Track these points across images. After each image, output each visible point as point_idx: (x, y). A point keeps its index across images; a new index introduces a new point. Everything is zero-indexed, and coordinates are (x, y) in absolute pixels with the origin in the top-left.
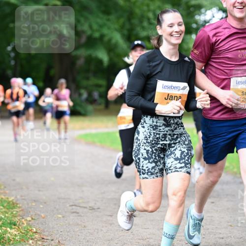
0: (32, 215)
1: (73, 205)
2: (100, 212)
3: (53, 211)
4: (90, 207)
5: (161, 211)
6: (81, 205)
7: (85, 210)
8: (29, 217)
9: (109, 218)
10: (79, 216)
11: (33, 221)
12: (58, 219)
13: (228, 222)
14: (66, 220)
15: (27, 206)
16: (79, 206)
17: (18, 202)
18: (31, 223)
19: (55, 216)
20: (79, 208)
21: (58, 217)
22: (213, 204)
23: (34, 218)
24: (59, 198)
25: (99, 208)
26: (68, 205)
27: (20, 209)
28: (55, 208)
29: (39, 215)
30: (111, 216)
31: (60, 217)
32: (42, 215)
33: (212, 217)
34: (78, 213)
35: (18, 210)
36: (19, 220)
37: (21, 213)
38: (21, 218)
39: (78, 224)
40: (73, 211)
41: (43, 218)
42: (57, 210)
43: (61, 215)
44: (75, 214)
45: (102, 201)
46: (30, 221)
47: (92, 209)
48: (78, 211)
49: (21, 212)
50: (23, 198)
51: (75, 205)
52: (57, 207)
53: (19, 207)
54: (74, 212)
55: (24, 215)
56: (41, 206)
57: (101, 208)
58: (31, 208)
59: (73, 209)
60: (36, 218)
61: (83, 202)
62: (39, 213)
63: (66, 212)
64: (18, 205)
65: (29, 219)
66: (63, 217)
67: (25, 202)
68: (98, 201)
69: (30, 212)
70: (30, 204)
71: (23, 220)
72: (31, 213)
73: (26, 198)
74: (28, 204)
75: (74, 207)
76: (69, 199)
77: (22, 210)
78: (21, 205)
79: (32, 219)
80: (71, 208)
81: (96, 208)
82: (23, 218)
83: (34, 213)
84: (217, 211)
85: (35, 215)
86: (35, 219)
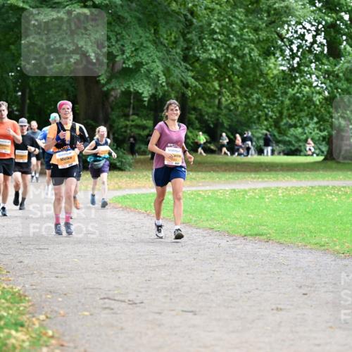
0: (46, 312)
1: (105, 298)
2: (145, 308)
3: (77, 306)
4: (129, 301)
5: (231, 307)
6: (116, 298)
7: (123, 305)
8: (42, 314)
9: (157, 316)
10: (113, 313)
11: (48, 320)
12: (83, 318)
13: (327, 322)
14: (96, 319)
15: (39, 299)
16: (115, 300)
17: (26, 294)
18: (44, 323)
19: (80, 313)
20: (113, 302)
21: (84, 315)
22: (306, 296)
23: (49, 316)
24: (85, 289)
25: (142, 303)
26: (98, 298)
27: (30, 304)
28: (80, 302)
29: (56, 312)
30: (160, 313)
31: (86, 316)
32: (62, 312)
33: (304, 314)
34: (112, 309)
35: (26, 304)
36: (28, 319)
37: (30, 309)
38: (31, 315)
39: (112, 326)
40: (105, 306)
41: (63, 316)
42: (83, 304)
43: (87, 311)
44: (107, 311)
45: (147, 291)
46: (43, 321)
47: (133, 303)
48: (112, 307)
49: (31, 307)
50: (34, 287)
51: (109, 298)
52: (83, 301)
53: (29, 301)
54: (106, 308)
55: (36, 312)
56: (60, 299)
57: (144, 301)
58: (45, 301)
59: (105, 303)
60: (52, 317)
61: (120, 294)
62: (56, 309)
63: (95, 308)
64: (27, 298)
65: (42, 317)
66: (91, 315)
67: (37, 294)
68: (140, 292)
69: (43, 308)
70: (44, 297)
71: (34, 319)
72: (46, 309)
73: (38, 287)
74: (41, 296)
75: (106, 300)
76: (100, 289)
77: (33, 305)
78: (30, 298)
79: (47, 317)
80: (102, 301)
81: (137, 302)
82: (34, 317)
83: (50, 309)
84: (311, 306)
85: (51, 311)
86: (50, 318)
